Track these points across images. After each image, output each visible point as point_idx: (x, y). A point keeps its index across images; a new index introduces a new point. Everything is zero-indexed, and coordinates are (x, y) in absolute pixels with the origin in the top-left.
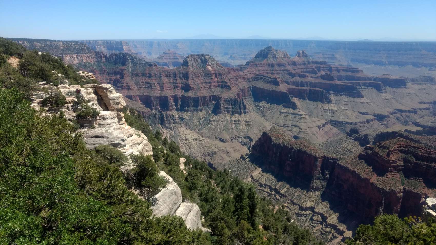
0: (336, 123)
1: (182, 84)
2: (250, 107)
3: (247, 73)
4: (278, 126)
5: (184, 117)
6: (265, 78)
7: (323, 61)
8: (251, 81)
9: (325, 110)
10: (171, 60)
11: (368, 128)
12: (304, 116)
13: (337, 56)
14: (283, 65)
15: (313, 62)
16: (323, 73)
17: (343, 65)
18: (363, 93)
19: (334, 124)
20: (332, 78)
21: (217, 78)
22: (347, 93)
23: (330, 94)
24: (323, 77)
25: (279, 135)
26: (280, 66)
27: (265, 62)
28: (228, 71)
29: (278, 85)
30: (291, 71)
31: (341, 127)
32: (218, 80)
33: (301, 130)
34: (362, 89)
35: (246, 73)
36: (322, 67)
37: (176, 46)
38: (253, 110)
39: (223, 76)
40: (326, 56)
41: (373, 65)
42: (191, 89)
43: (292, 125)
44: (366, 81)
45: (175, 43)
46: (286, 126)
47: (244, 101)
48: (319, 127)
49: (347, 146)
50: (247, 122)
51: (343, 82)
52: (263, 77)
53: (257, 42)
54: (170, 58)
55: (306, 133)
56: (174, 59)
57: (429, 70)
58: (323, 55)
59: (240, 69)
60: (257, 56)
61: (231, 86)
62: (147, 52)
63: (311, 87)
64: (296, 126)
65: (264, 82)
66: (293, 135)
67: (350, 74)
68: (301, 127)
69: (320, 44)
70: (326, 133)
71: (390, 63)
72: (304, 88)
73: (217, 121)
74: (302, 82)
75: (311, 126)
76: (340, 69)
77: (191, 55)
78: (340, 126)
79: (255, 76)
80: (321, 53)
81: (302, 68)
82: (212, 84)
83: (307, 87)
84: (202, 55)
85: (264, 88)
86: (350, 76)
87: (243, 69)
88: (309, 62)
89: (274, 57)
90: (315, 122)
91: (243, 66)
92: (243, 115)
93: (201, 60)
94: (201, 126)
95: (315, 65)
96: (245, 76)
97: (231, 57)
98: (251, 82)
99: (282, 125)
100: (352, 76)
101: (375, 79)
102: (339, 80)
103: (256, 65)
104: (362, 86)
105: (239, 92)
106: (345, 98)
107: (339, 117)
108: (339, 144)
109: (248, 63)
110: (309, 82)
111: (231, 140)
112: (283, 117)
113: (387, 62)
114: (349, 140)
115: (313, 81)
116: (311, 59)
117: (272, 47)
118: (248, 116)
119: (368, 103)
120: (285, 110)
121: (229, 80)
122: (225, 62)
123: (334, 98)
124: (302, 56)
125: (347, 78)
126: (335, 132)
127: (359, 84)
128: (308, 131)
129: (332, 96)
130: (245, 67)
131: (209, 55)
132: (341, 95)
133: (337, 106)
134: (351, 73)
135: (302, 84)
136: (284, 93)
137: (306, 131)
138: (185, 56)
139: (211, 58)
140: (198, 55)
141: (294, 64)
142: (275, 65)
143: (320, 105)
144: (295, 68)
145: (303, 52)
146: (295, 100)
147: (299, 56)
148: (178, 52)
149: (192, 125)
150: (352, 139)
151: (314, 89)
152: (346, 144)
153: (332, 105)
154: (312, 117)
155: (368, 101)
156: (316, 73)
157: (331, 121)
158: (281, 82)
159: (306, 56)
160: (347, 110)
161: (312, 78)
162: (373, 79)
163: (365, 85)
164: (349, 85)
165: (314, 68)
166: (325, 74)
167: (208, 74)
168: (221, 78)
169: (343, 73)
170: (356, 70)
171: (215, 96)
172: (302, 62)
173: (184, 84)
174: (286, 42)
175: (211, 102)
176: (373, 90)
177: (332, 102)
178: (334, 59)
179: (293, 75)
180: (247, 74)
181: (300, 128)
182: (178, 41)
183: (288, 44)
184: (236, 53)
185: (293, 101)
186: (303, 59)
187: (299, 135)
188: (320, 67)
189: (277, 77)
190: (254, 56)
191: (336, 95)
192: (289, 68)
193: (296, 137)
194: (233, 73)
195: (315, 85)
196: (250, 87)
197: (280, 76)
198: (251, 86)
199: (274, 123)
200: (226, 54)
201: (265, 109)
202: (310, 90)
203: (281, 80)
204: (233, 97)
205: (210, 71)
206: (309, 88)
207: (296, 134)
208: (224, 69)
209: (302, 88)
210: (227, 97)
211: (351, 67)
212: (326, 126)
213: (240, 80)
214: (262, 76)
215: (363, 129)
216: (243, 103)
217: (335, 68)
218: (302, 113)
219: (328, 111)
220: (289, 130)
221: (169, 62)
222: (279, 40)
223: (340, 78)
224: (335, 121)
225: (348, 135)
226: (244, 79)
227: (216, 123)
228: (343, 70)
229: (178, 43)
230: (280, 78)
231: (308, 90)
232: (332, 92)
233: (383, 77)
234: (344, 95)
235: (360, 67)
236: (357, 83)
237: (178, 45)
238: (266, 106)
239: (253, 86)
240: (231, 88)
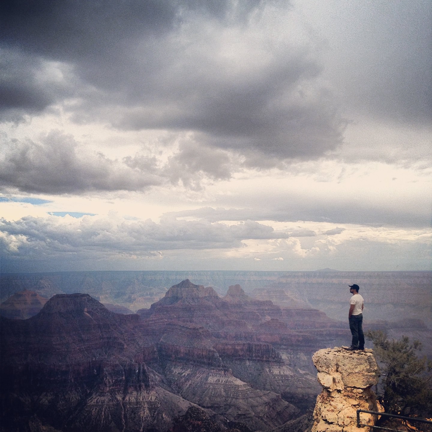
2: (157, 377)
6: (180, 328)
7: (267, 301)
12: (244, 388)
13: (288, 293)
14: (208, 308)
15: (253, 303)
16: (268, 318)
17: (298, 306)
21: (102, 332)
23: (280, 350)
24: (268, 325)
27: (179, 303)
29: (201, 339)
30: (220, 317)
32: (102, 335)
33: (240, 413)
36: (266, 310)
42: (55, 352)
43: (226, 405)
46: (217, 408)
47: (146, 368)
48: (268, 405)
50: (152, 403)
51: (297, 332)
52: (177, 327)
59: (141, 315)
60: (168, 296)
61: (124, 344)
66: (228, 421)
67: (307, 319)
68: (241, 406)
74: (237, 334)
76: (293, 311)
77: (59, 296)
79: (164, 326)
80: (264, 289)
84: (77, 295)
87: (146, 316)
88: (246, 303)
90: (260, 397)
91: (145, 312)
92: (144, 391)
93: (76, 302)
95: (256, 307)
100: (311, 321)
105: (139, 353)
107: (297, 387)
110: (248, 332)
115: (254, 330)
116: (250, 298)
117: (190, 281)
118: (153, 393)
121: (122, 334)
123: (287, 357)
128: (251, 412)
129: (284, 354)
130: (150, 312)
131: (88, 295)
132: (298, 351)
133: (291, 369)
134: (308, 317)
135: (238, 337)
136: (210, 351)
137: (248, 412)
139: (92, 299)
141: (225, 305)
142: (196, 309)
143: (267, 368)
144: (226, 312)
145: (237, 288)
153: (284, 368)
154: (257, 389)
156: (257, 319)
157: (286, 394)
159: (242, 293)
160: (307, 374)
164: (308, 334)
165: (255, 311)
168: (109, 332)
169: (297, 318)
170: (316, 312)
171: (98, 361)
172: (237, 303)
177: (284, 363)
186: (237, 299)
188: (263, 310)
189: (199, 327)
190: (163, 295)
192: (218, 313)
196: (157, 344)
197: (204, 325)
198: (159, 343)
199: (197, 403)
202: (250, 345)
203: (205, 332)
204: (128, 362)
205: (89, 321)
206: (247, 342)
207: (232, 419)
209: (238, 342)
210: (117, 363)
213: (139, 334)
214: (176, 325)
216: (144, 371)
217: (286, 311)
218: (240, 383)
220: (220, 413)
224: (291, 394)
227: (99, 408)
228: (297, 313)
230: (203, 328)
231: (247, 345)
232: (283, 347)
235: (322, 307)
238: (183, 374)
239: (162, 341)
240: (125, 346)
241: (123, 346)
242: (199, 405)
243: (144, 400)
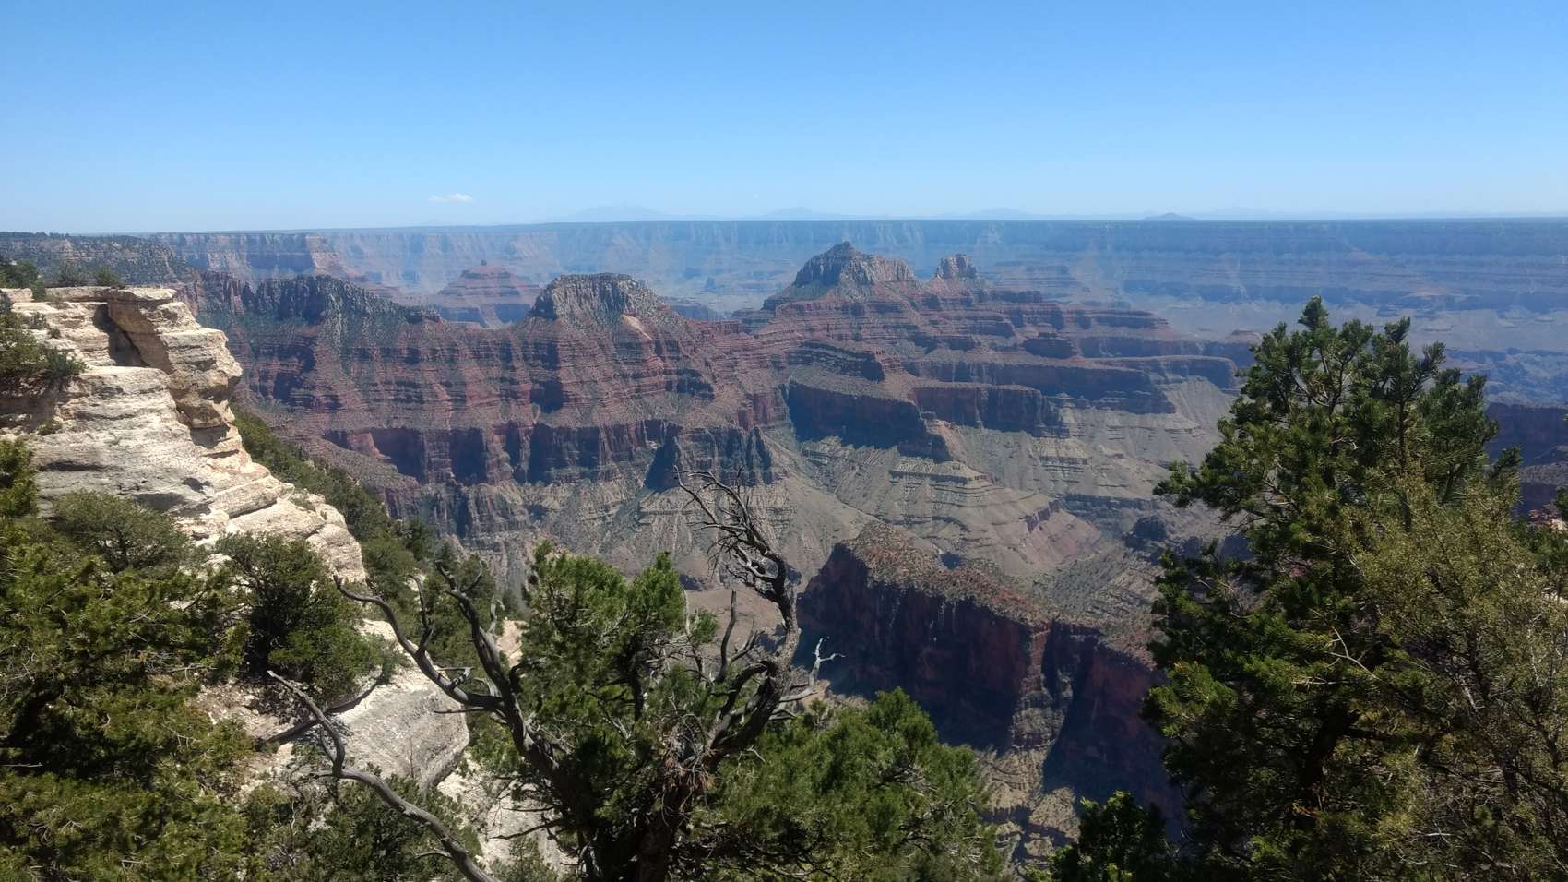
0: (1085, 506)
1: (536, 382)
2: (784, 457)
3: (772, 339)
4: (887, 522)
5: (544, 504)
6: (831, 353)
7: (1029, 293)
8: (783, 368)
9: (1047, 459)
10: (491, 301)
11: (1197, 517)
12: (975, 484)
13: (1076, 273)
14: (895, 308)
15: (995, 296)
16: (1032, 331)
17: (1100, 304)
18: (1171, 397)
19: (1081, 509)
20: (1063, 350)
21: (663, 359)
22: (1117, 400)
23: (1060, 404)
24: (1031, 347)
25: (892, 554)
26: (882, 313)
27: (829, 297)
28: (703, 332)
29: (881, 378)
30: (922, 329)
31: (1105, 517)
32: (666, 366)
33: (967, 535)
34: (1167, 382)
35: (765, 340)
36: (1026, 313)
37: (509, 250)
38: (797, 468)
39: (682, 349)
40: (1038, 274)
41: (1200, 302)
42: (568, 400)
43: (935, 518)
44: (1179, 357)
45: (506, 239)
46: (915, 523)
47: (763, 437)
48: (1031, 524)
49: (1130, 584)
50: (776, 511)
51: (1101, 363)
52: (825, 351)
53: (798, 231)
54: (487, 294)
55: (989, 542)
56: (501, 295)
57: (1378, 315)
58: (1030, 270)
59: (743, 323)
60: (802, 279)
61: (714, 387)
62: (400, 273)
63: (993, 383)
64: (948, 520)
65: (830, 370)
66: (941, 552)
67: (1123, 332)
68: (970, 522)
69: (1019, 233)
70: (1053, 540)
71: (1254, 294)
72: (970, 385)
73: (669, 513)
74: (961, 366)
75: (1003, 518)
76: (1090, 315)
77: (565, 280)
78: (1100, 516)
79: (797, 348)
80: (1020, 263)
81: (959, 318)
82: (646, 381)
83: (982, 382)
84: (605, 277)
85: (831, 390)
86: (1123, 339)
87: (753, 325)
88: (981, 297)
89: (864, 282)
90: (1012, 503)
91: (752, 317)
92: (761, 487)
93: (603, 294)
94: (608, 534)
95: (1004, 305)
96: (762, 348)
97: (710, 283)
98: (784, 371)
99: (901, 518)
100: (1131, 339)
101: (1210, 348)
102: (1086, 355)
103: (800, 309)
104: (1168, 370)
105: (745, 405)
106: (1112, 418)
107: (1096, 485)
108: (1103, 577)
109: (770, 305)
110: (986, 363)
111: (722, 581)
112: (900, 490)
113: (1243, 290)
114: (1133, 561)
115: (998, 359)
116: (989, 286)
117: (853, 246)
118: (779, 490)
119: (1190, 431)
120: (907, 465)
121: (707, 364)
122: (688, 302)
123: (1076, 419)
124: (960, 275)
125: (1117, 346)
126: (1087, 536)
127: (1157, 368)
128: (992, 535)
129: (1069, 412)
130: (763, 316)
131: (629, 277)
132: (1099, 407)
133: (1085, 444)
134: (1125, 328)
135: (962, 373)
136: (902, 404)
137: (986, 535)
138: (542, 286)
139: (639, 288)
140: (592, 279)
141: (932, 302)
142: (867, 309)
143: (1028, 442)
144: (936, 318)
145: (961, 262)
146: (941, 428)
147: (947, 276)
148: (518, 270)
149: (576, 532)
150: (1145, 558)
151: (1005, 387)
152: (1124, 575)
153: (1069, 441)
154: (1005, 486)
155: (1192, 424)
156: (1007, 333)
157: (1070, 498)
158: (891, 367)
159: (971, 274)
160: (1120, 456)
161: (996, 349)
162: (1201, 349)
163: (1176, 368)
164: (1124, 369)
165: (1001, 315)
166: (1040, 334)
167: (629, 346)
168: (678, 359)
169: (1100, 331)
170: (1143, 317)
171: (660, 422)
172: (960, 296)
173: (541, 383)
174: (900, 229)
175: (644, 445)
176: (1207, 386)
177: (1068, 431)
178: (1066, 285)
179: (929, 344)
180: (769, 342)
181: (964, 528)
182: (515, 232)
183: (908, 234)
184: (730, 271)
185: (935, 431)
186: (960, 286)
187: (960, 553)
188: (1019, 312)
189: (874, 350)
190: (792, 278)
191: (1080, 406)
192: (915, 318)
193: (950, 560)
194: (718, 338)
195: (1005, 374)
196: (783, 388)
197: (885, 345)
198: (787, 384)
199: (873, 512)
200: (691, 274)
201: (839, 465)
202: (990, 391)
203: (889, 360)
204: (725, 425)
205: (635, 335)
206: (985, 385)
207: (950, 549)
208: (687, 327)
209: (962, 385)
210: (700, 426)
211: (1124, 310)
212: (1054, 515)
213: (744, 364)
214: (823, 346)
215: (1178, 524)
216: (760, 444)
217: (1074, 315)
218: (967, 472)
219: (1058, 463)
220: (925, 533)
221: (483, 306)
222: (873, 222)
223: (1091, 349)
224: (1083, 498)
225: (1128, 545)
226: (761, 358)
227: (664, 519)
228: (1099, 320)
229: (516, 238)
230: (884, 352)
231: (984, 392)
232: (1064, 396)
233: (1235, 339)
234: (1109, 405)
235: (1159, 307)
236: (1148, 362)
237: (517, 245)
238: (841, 453)
239: (792, 382)
240: (716, 391)
241: (711, 390)
242: (877, 516)
243: (761, 504)
